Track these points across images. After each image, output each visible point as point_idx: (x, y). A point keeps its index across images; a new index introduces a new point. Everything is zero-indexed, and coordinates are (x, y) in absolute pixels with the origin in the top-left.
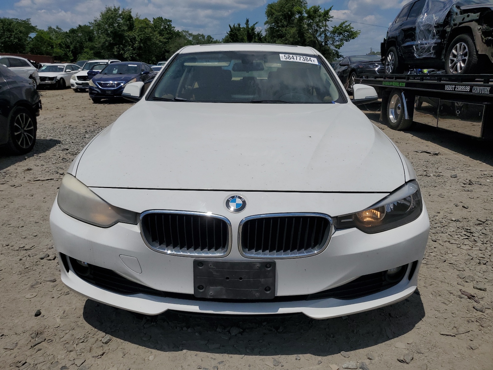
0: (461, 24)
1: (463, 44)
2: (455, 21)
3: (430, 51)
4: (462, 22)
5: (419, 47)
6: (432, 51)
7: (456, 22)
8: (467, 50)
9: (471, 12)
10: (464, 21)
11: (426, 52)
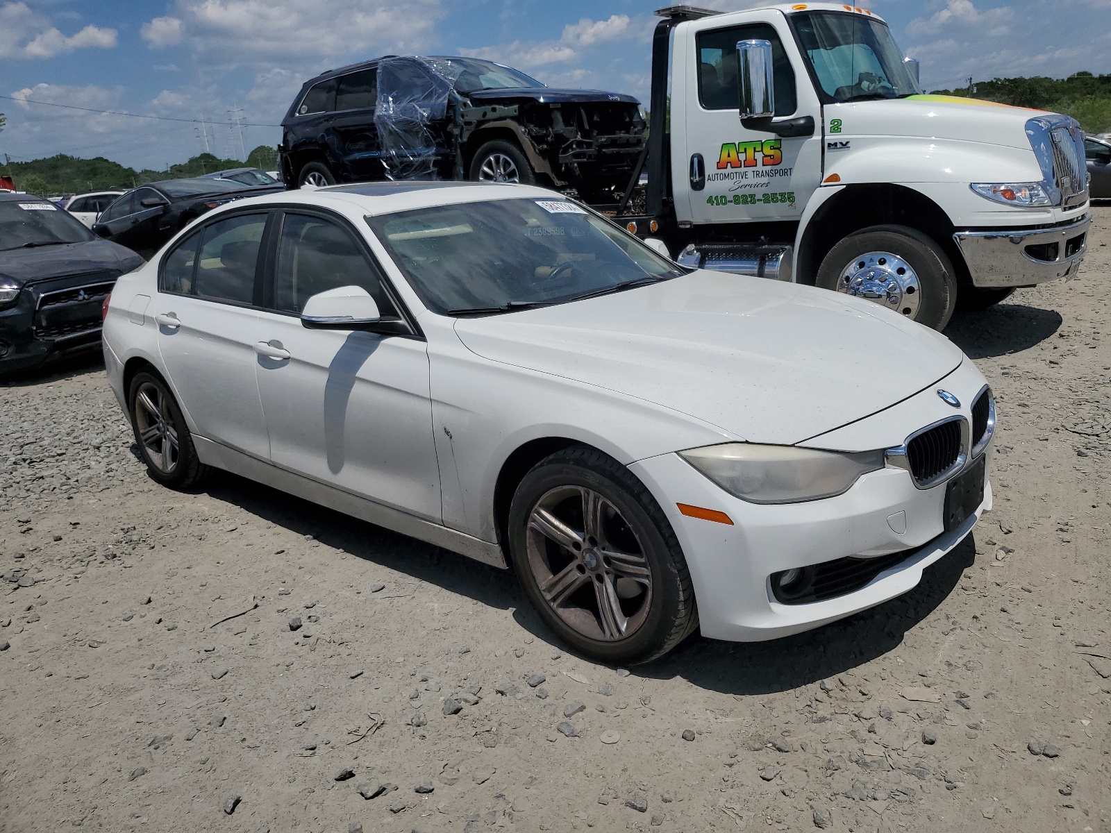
0: (480, 123)
1: (502, 157)
2: (466, 117)
3: (429, 168)
4: (482, 119)
5: (396, 161)
6: (432, 169)
7: (467, 119)
8: (513, 166)
9: (499, 104)
10: (487, 117)
11: (415, 169)
